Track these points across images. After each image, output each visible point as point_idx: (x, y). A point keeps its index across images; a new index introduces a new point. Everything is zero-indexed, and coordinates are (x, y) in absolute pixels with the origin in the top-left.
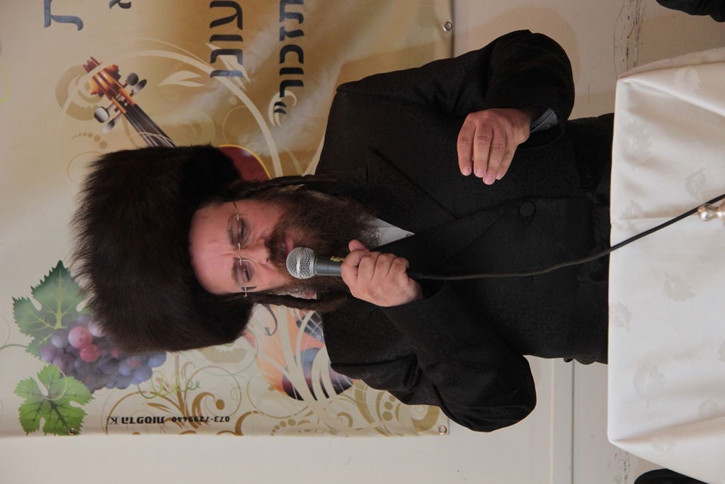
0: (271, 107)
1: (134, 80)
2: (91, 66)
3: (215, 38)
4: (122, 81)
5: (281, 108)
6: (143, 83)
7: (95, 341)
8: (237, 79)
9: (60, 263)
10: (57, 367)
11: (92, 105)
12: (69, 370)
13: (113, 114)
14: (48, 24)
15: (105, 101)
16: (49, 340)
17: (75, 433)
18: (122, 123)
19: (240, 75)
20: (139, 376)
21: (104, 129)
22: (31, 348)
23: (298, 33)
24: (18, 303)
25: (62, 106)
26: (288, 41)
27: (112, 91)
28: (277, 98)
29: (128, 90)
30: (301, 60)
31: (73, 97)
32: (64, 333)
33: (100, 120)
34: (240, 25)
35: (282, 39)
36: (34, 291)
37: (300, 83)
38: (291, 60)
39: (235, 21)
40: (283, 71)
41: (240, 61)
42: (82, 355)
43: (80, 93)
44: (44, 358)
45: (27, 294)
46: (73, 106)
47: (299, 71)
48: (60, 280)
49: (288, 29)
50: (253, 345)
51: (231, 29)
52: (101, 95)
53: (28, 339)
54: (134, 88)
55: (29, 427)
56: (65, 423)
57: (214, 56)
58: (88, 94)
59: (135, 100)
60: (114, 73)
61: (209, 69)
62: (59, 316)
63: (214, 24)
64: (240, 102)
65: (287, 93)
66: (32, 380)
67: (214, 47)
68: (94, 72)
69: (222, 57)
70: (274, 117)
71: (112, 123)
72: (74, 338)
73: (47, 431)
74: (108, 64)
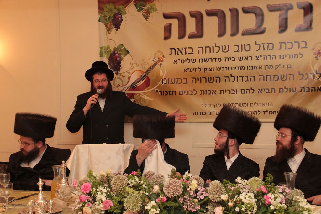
0: (157, 90)
1: (161, 64)
2: (164, 57)
3: (169, 79)
4: (161, 62)
5: (157, 91)
6: (161, 66)
7: (116, 59)
8: (162, 83)
9: (129, 52)
10: (112, 52)
11: (157, 57)
12: (111, 54)
13: (155, 61)
14: (170, 49)
15: (157, 59)
16: (116, 51)
17: (100, 56)
18: (153, 63)
19: (162, 84)
20: (110, 67)
21: (152, 59)
22: (115, 47)
23: (170, 94)
24: (122, 45)
25: (157, 52)
26: (168, 93)
27: (159, 61)
28: (159, 91)
29: (159, 63)
30: (165, 95)
31: (158, 53)
32: (117, 53)
33: (154, 59)
34: (171, 84)
35: (169, 91)
36: (125, 48)
37: (161, 95)
38: (165, 93)
39: (171, 83)
40: (163, 92)
41: (165, 84)
42: (114, 57)
43: (159, 55)
44: (113, 50)
45: (124, 47)
46: (157, 53)
47: (164, 95)
48: (127, 52)
49: (170, 92)
50: (116, 87)
51: (170, 82)
52: (158, 59)
53: (116, 47)
54: (160, 64)
55: (101, 48)
56: (102, 54)
57: (165, 79)
58: (159, 56)
59: (158, 65)
60: (162, 61)
61: (163, 78)
62: (120, 52)
63: (171, 79)
64: (158, 84)
65: (160, 92)
66: (110, 48)
67: (167, 79)
68: (162, 57)
69: (165, 80)
70: (155, 90)
71: (153, 61)
72: (117, 55)
73: (100, 51)
74: (164, 59)
